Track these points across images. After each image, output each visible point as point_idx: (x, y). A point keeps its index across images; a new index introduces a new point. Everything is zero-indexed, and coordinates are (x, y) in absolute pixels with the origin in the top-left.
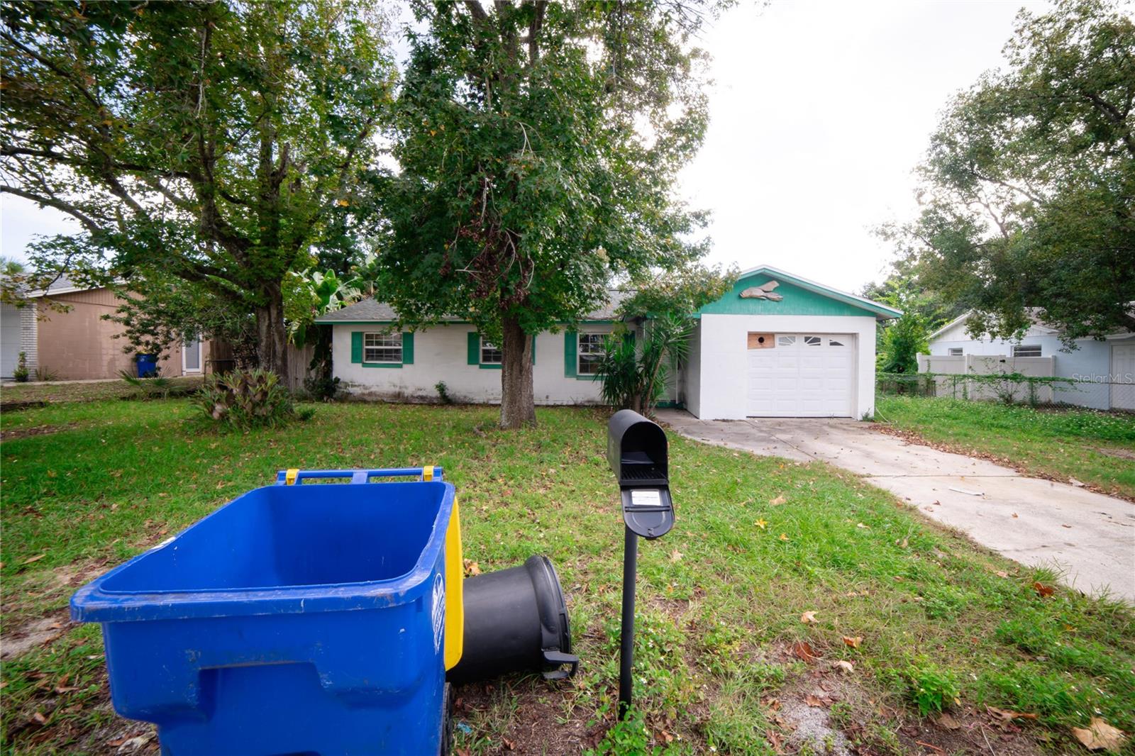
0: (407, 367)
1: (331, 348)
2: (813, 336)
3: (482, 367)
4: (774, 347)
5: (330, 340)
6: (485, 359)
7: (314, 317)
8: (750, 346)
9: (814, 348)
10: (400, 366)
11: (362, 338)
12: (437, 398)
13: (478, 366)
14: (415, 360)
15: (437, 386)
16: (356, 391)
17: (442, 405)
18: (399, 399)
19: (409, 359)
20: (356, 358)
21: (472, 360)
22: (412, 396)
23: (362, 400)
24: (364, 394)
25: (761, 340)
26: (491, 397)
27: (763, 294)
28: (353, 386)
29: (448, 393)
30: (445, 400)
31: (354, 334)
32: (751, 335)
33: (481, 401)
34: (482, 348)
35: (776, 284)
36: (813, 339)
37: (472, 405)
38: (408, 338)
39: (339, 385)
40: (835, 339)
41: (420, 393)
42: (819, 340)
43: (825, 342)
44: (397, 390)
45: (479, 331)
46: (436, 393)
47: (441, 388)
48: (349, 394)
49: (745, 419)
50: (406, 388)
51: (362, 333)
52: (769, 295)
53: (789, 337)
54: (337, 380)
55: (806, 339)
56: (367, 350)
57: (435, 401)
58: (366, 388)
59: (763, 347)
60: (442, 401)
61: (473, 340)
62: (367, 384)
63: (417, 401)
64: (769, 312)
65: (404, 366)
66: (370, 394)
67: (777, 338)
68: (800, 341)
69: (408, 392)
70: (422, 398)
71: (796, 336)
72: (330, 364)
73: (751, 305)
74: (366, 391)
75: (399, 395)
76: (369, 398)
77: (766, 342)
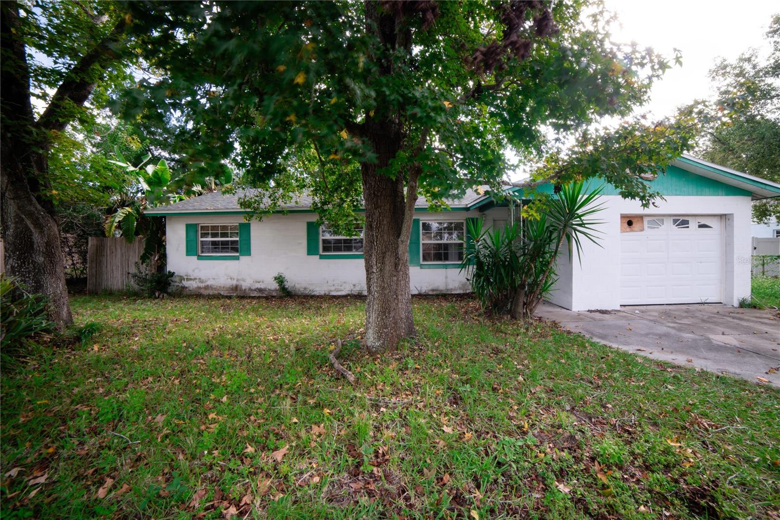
0: (244, 259)
1: (165, 241)
2: (682, 218)
3: (322, 257)
4: (642, 230)
5: (164, 233)
6: (325, 249)
7: (145, 208)
8: (623, 231)
9: (683, 231)
10: (237, 258)
11: (197, 231)
12: (276, 290)
13: (318, 256)
14: (252, 252)
15: (276, 278)
16: (192, 285)
17: (281, 298)
18: (237, 293)
19: (246, 250)
20: (190, 251)
21: (312, 250)
22: (250, 289)
23: (197, 295)
24: (199, 288)
25: (630, 223)
26: (333, 288)
28: (188, 279)
29: (287, 285)
30: (284, 292)
31: (188, 227)
32: (623, 217)
33: (322, 293)
34: (321, 238)
36: (682, 221)
37: (313, 297)
38: (245, 229)
39: (173, 279)
40: (703, 221)
41: (258, 286)
42: (686, 222)
43: (693, 224)
44: (234, 283)
45: (321, 218)
46: (275, 286)
47: (280, 280)
48: (184, 288)
49: (618, 308)
50: (244, 280)
51: (197, 225)
53: (658, 218)
54: (172, 274)
55: (675, 221)
56: (202, 241)
57: (274, 294)
58: (202, 281)
59: (632, 231)
60: (280, 294)
61: (312, 230)
62: (203, 278)
63: (255, 294)
65: (241, 257)
66: (207, 287)
67: (646, 220)
68: (668, 224)
69: (245, 285)
70: (260, 290)
71: (665, 218)
72: (163, 257)
74: (202, 285)
75: (236, 288)
76: (205, 292)
77: (636, 225)
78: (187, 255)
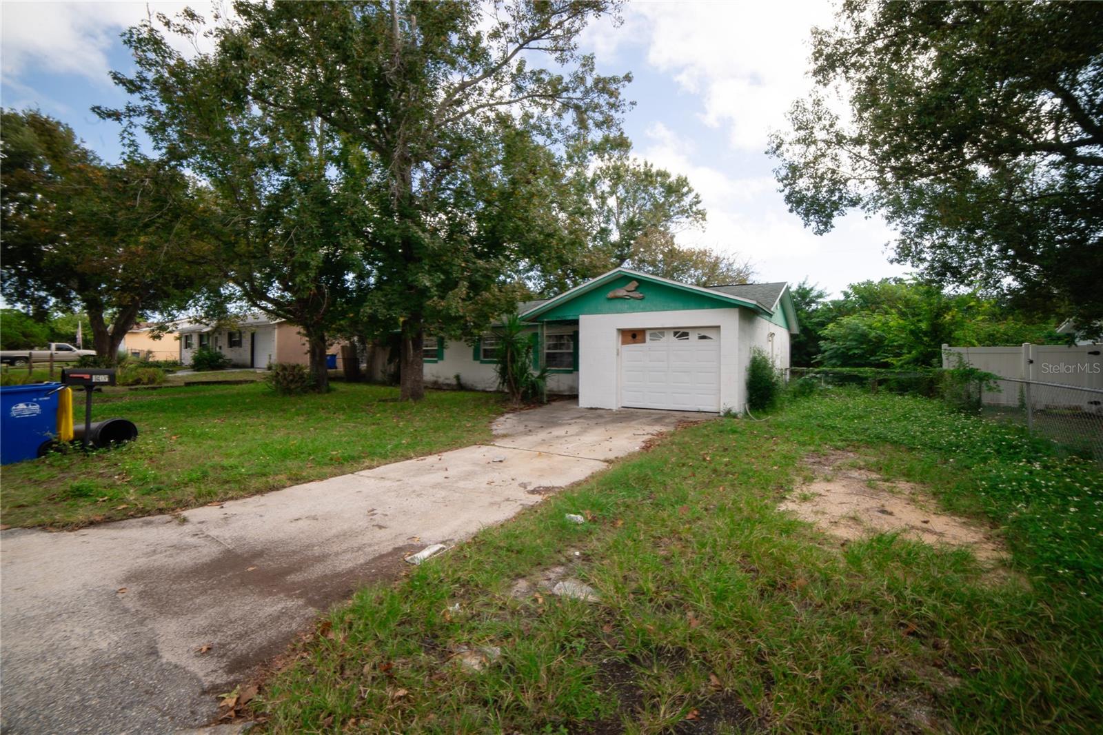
0: (440, 362)
2: (682, 331)
3: (482, 362)
4: (644, 341)
6: (485, 356)
8: (624, 343)
9: (683, 342)
10: (436, 362)
12: (455, 385)
13: (479, 362)
18: (436, 386)
19: (441, 358)
21: (476, 357)
22: (443, 384)
25: (634, 336)
26: (487, 386)
27: (625, 293)
29: (463, 381)
30: (460, 386)
32: (622, 332)
34: (482, 349)
35: (636, 284)
36: (682, 333)
38: (441, 342)
40: (703, 333)
41: (447, 381)
42: (687, 334)
43: (693, 337)
44: (435, 379)
46: (454, 382)
47: (457, 377)
50: (439, 378)
52: (631, 294)
53: (659, 332)
55: (675, 334)
59: (637, 343)
63: (445, 387)
64: (633, 310)
67: (647, 334)
68: (670, 336)
69: (441, 380)
70: (448, 384)
71: (666, 331)
73: (618, 304)
75: (435, 383)
77: (638, 337)
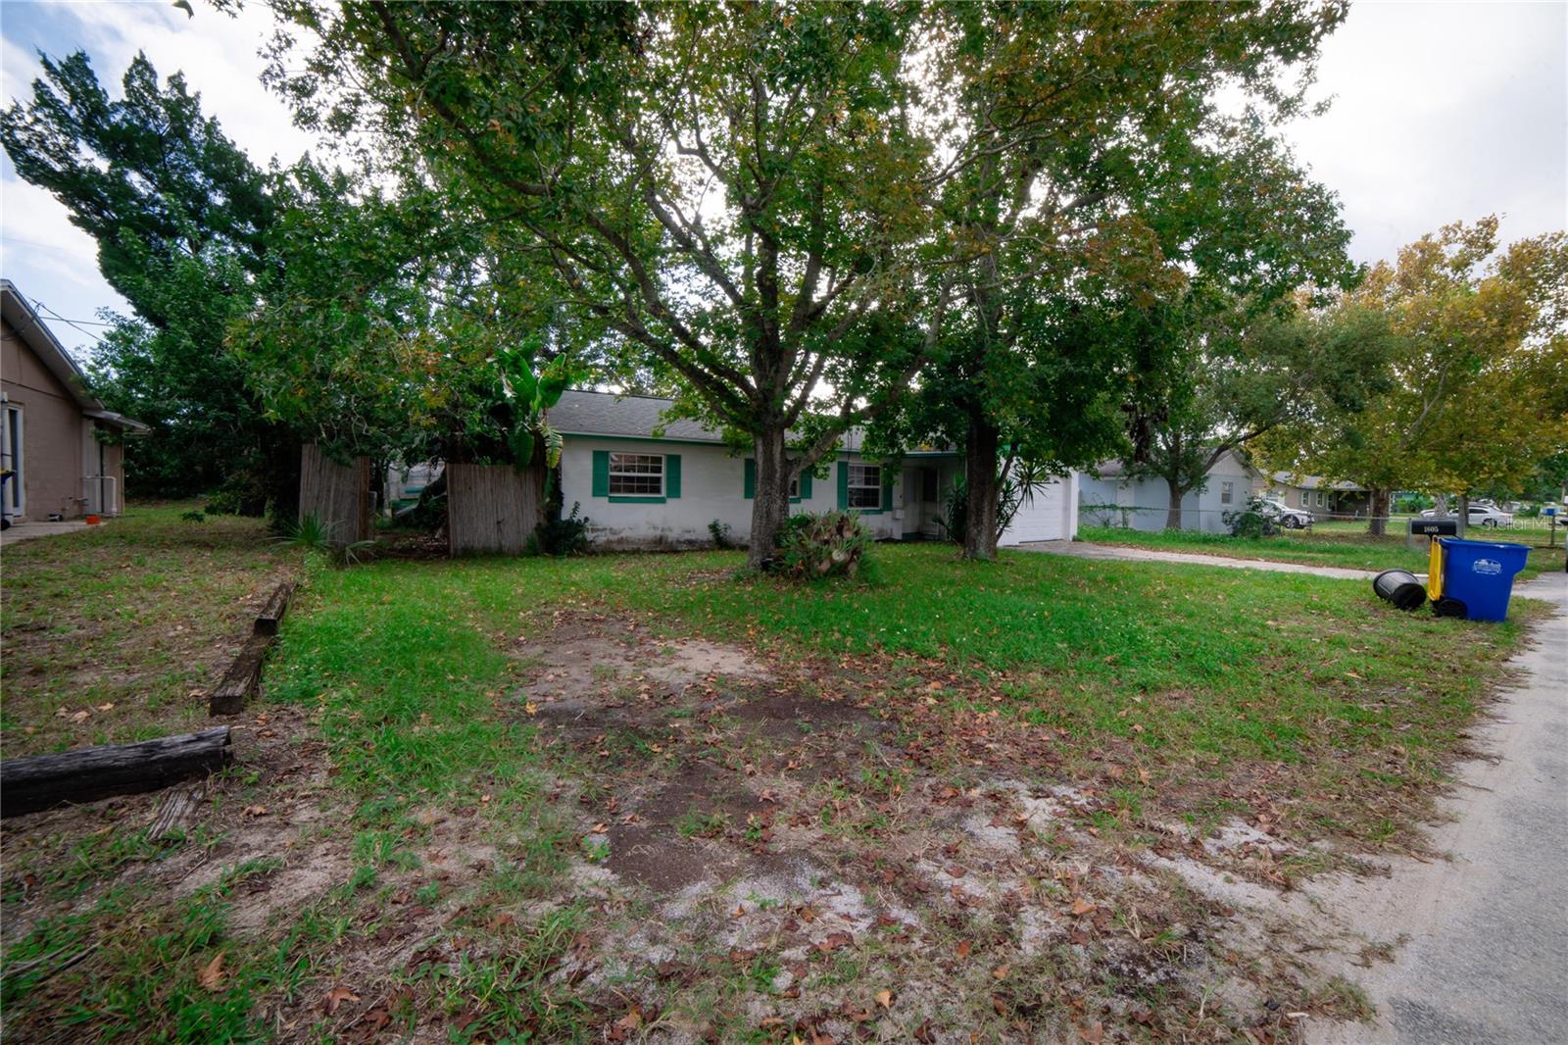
0: (671, 502)
1: (560, 475)
10: (662, 501)
11: (608, 461)
12: (709, 542)
14: (683, 492)
15: (710, 526)
16: (600, 538)
17: (714, 548)
18: (663, 547)
19: (675, 490)
20: (598, 491)
21: (749, 492)
22: (679, 542)
23: (608, 551)
24: (609, 542)
28: (593, 531)
29: (722, 533)
30: (719, 542)
31: (596, 454)
38: (673, 463)
41: (688, 536)
44: (658, 533)
46: (708, 535)
47: (714, 528)
50: (670, 530)
51: (608, 453)
54: (568, 523)
56: (613, 478)
57: (706, 544)
58: (613, 532)
60: (714, 544)
62: (615, 528)
63: (684, 547)
65: (669, 500)
66: (621, 541)
69: (673, 536)
70: (690, 542)
72: (558, 498)
74: (615, 538)
75: (660, 541)
76: (619, 548)
78: (594, 495)
